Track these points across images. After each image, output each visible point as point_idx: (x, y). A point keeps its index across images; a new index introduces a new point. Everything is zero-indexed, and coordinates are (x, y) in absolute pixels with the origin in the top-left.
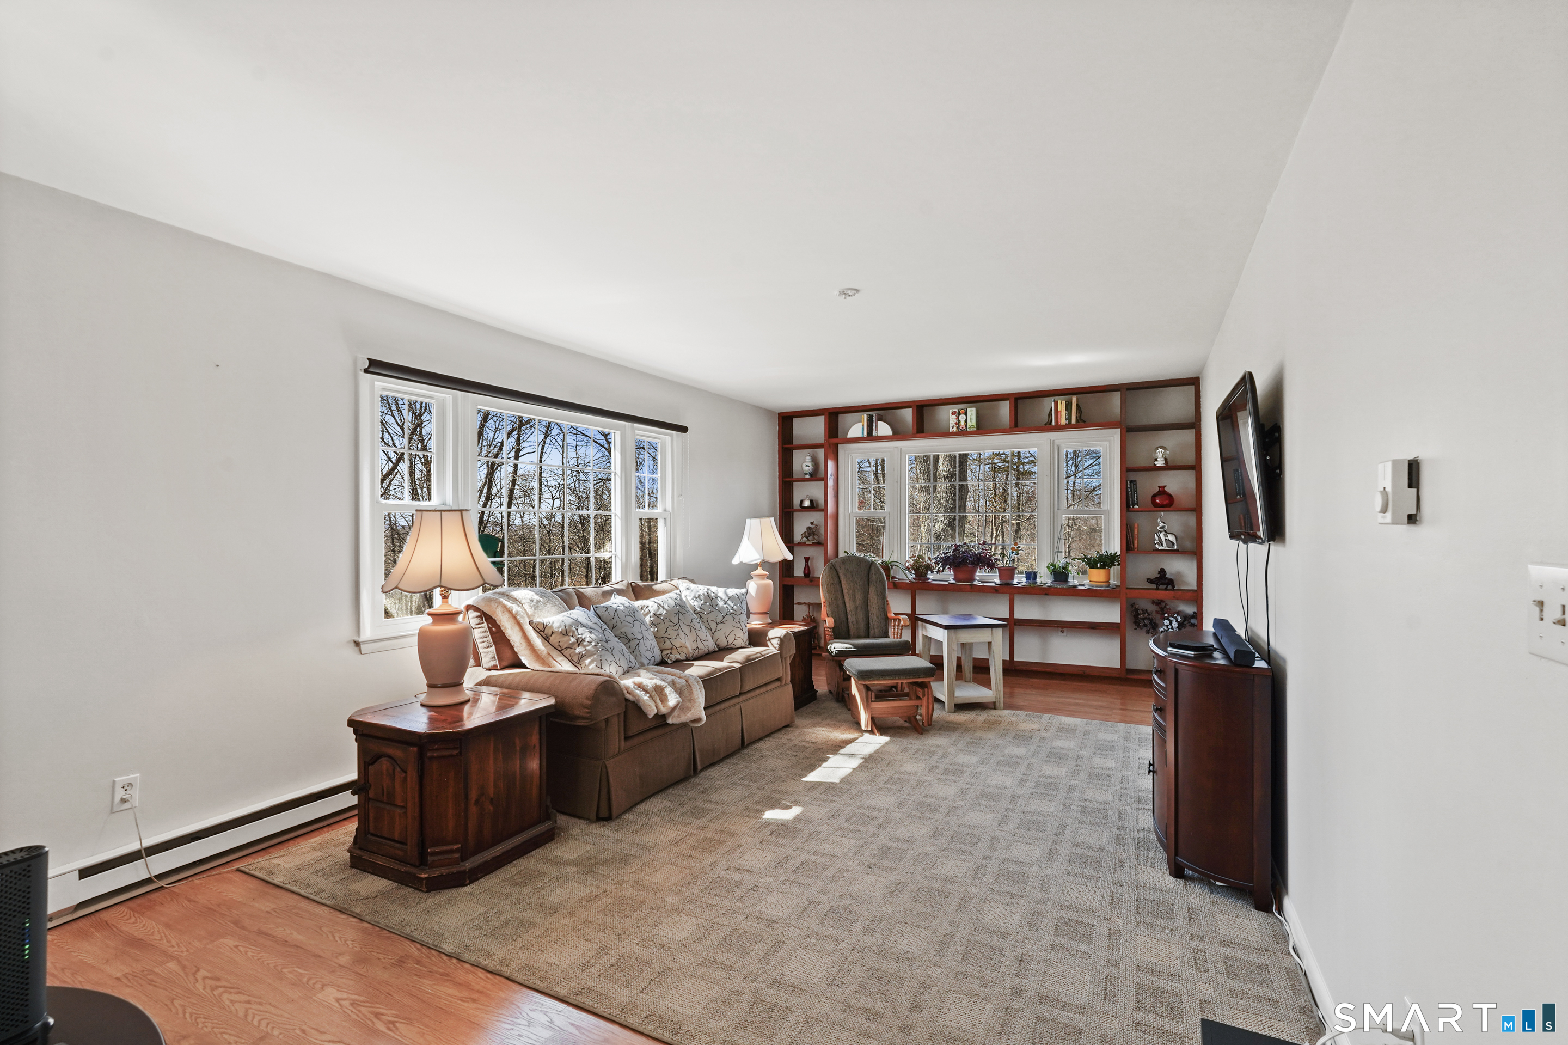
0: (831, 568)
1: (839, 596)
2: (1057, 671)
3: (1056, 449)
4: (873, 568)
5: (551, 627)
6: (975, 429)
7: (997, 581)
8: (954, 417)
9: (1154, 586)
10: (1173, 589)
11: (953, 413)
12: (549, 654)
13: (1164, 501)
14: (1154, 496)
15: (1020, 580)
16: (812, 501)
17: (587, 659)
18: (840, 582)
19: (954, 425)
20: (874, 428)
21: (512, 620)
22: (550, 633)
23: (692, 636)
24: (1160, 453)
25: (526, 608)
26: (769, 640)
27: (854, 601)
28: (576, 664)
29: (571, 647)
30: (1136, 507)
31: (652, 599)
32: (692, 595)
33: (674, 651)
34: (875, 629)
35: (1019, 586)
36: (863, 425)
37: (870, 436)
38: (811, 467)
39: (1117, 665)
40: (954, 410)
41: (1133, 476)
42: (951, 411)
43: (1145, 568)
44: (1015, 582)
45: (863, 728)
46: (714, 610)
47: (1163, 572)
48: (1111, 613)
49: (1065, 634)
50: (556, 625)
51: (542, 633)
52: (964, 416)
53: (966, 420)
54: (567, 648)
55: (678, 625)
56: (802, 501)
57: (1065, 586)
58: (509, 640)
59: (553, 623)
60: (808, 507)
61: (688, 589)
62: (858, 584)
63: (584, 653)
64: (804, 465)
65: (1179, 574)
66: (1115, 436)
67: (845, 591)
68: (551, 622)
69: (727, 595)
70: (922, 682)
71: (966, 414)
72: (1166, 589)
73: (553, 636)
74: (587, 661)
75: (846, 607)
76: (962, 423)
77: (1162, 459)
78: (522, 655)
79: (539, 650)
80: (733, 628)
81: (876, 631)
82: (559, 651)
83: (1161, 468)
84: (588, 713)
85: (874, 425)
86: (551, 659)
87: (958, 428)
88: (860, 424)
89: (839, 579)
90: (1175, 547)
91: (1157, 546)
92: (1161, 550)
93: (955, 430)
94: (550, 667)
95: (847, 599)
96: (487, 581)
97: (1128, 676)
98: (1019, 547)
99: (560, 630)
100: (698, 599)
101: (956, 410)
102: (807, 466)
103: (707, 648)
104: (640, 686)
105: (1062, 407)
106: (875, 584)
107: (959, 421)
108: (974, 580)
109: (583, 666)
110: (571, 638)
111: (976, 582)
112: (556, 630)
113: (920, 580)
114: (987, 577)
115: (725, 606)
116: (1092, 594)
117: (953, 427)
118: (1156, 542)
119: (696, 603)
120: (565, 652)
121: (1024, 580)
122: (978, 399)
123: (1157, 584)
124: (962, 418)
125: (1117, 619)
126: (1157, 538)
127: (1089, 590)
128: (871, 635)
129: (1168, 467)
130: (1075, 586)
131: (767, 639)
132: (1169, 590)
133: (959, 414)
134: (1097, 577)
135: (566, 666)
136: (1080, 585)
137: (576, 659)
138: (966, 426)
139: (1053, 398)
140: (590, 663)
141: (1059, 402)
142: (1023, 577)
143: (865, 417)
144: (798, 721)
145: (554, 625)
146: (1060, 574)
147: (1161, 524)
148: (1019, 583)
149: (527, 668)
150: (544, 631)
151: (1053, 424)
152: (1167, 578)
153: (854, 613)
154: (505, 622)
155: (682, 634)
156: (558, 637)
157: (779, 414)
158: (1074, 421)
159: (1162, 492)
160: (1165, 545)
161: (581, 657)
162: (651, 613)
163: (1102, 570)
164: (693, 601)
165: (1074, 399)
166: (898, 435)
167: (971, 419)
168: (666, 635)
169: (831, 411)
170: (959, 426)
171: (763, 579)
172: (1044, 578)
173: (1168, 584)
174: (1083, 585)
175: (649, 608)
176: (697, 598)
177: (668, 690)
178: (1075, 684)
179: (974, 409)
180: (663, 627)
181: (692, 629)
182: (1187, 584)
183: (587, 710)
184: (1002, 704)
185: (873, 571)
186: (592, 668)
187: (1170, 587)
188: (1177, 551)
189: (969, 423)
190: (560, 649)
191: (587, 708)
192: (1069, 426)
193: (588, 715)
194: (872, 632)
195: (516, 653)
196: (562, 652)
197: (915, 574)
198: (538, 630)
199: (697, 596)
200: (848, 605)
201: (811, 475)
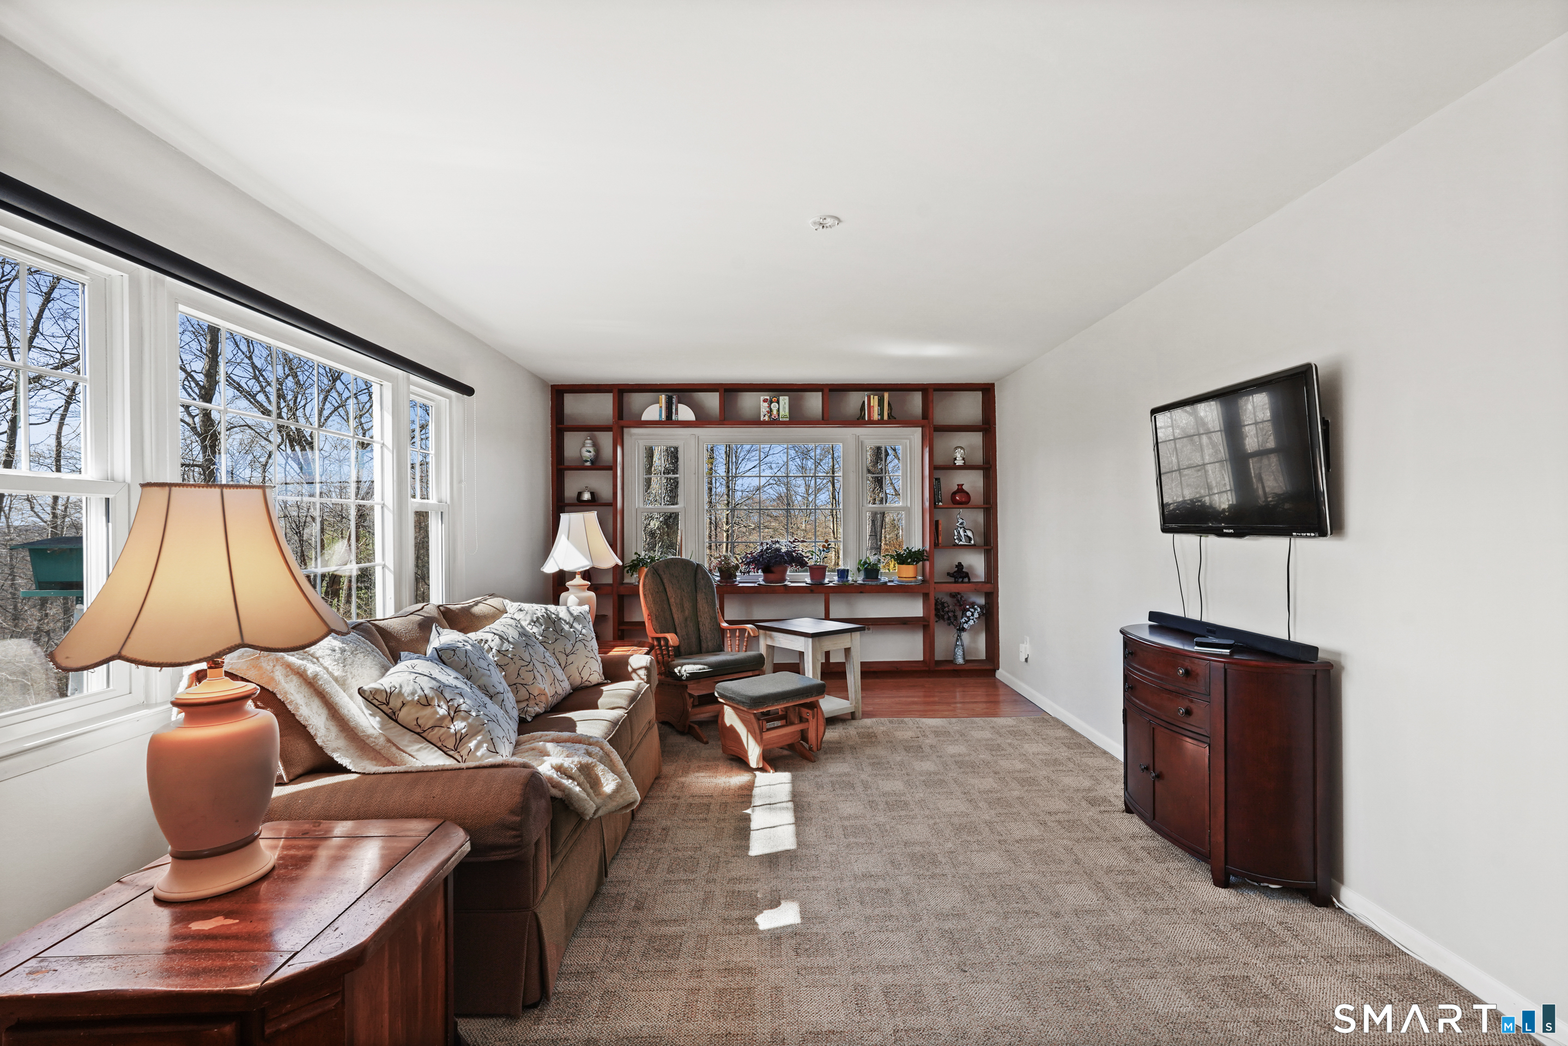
0: (654, 573)
1: (666, 606)
2: (872, 670)
3: (860, 445)
4: (699, 571)
5: (400, 693)
6: (788, 419)
7: (808, 580)
8: (766, 404)
9: (952, 580)
10: (969, 582)
11: (765, 401)
12: (389, 741)
13: (961, 498)
14: (954, 494)
15: (831, 579)
16: (592, 494)
17: (470, 741)
18: (665, 589)
19: (766, 413)
20: (674, 411)
21: (305, 690)
22: (399, 704)
23: (549, 680)
24: (959, 455)
25: (326, 664)
26: (634, 671)
27: (683, 611)
28: (451, 753)
29: (439, 723)
30: (940, 504)
31: (487, 628)
32: (529, 618)
33: (532, 702)
34: (709, 643)
35: (831, 584)
36: (661, 407)
37: (669, 421)
38: (593, 453)
39: (920, 657)
40: (766, 397)
41: (938, 474)
42: (762, 398)
43: (944, 562)
44: (826, 581)
45: (753, 764)
46: (560, 637)
47: (960, 566)
48: (914, 608)
49: (870, 631)
50: (407, 690)
51: (383, 707)
52: (777, 405)
53: (779, 408)
54: (433, 727)
55: (531, 664)
56: (580, 494)
57: (874, 583)
58: (305, 727)
59: (401, 686)
60: (588, 501)
61: (521, 610)
62: (686, 591)
63: (463, 731)
64: (584, 450)
65: (970, 567)
66: (916, 434)
67: (672, 600)
68: (398, 686)
69: (571, 614)
70: (811, 702)
71: (778, 402)
72: (962, 582)
73: (404, 710)
74: (472, 745)
75: (673, 618)
76: (775, 412)
77: (961, 458)
78: (334, 750)
79: (369, 737)
80: (587, 660)
81: (710, 644)
82: (418, 734)
83: (960, 468)
84: (515, 837)
85: (674, 407)
86: (394, 749)
87: (770, 417)
88: (657, 406)
89: (664, 586)
90: (973, 542)
91: (956, 541)
92: (961, 545)
93: (767, 418)
94: (394, 765)
95: (674, 610)
96: (333, 627)
97: (936, 669)
98: (829, 544)
99: (416, 698)
100: (537, 624)
101: (768, 398)
102: (590, 452)
103: (565, 692)
104: (559, 769)
105: (875, 401)
106: (704, 590)
107: (771, 409)
108: (785, 580)
109: (464, 753)
110: (438, 709)
111: (786, 583)
112: (409, 698)
113: (727, 583)
114: (799, 578)
115: (572, 630)
116: (902, 590)
117: (764, 416)
118: (955, 538)
119: (535, 630)
120: (432, 735)
121: (836, 578)
122: (791, 387)
123: (955, 578)
124: (774, 406)
125: (920, 613)
126: (956, 534)
127: (898, 586)
128: (704, 650)
129: (965, 467)
130: (886, 583)
131: (630, 669)
132: (966, 583)
133: (771, 402)
134: (908, 572)
135: (429, 758)
136: (890, 581)
137: (450, 744)
138: (779, 415)
139: (866, 393)
140: (478, 747)
141: (872, 396)
142: (834, 576)
143: (663, 397)
144: (668, 769)
145: (403, 691)
146: (871, 571)
147: (961, 521)
148: (831, 582)
149: (349, 772)
150: (388, 704)
151: (866, 419)
152: (964, 572)
153: (683, 625)
154: (295, 694)
155: (538, 675)
156: (413, 711)
157: (552, 386)
158: (886, 417)
159: (960, 490)
160: (964, 540)
161: (460, 739)
162: (494, 650)
163: (911, 566)
164: (530, 627)
165: (886, 395)
166: (702, 420)
167: (784, 408)
168: (519, 680)
169: (621, 388)
170: (771, 415)
171: (584, 590)
172: (856, 577)
173: (963, 578)
174: (892, 581)
175: (489, 643)
176: (535, 622)
177: (600, 769)
178: (890, 681)
179: (787, 398)
180: (512, 668)
181: (547, 667)
182: (976, 576)
183: (514, 833)
184: (861, 713)
185: (700, 576)
186: (483, 755)
187: (966, 580)
188: (974, 545)
189: (782, 413)
190: (419, 730)
191: (513, 829)
192: (881, 422)
193: (516, 840)
194: (704, 645)
195: (321, 748)
196: (424, 735)
197: (721, 576)
198: (377, 703)
199: (535, 619)
200: (675, 616)
201: (592, 462)
